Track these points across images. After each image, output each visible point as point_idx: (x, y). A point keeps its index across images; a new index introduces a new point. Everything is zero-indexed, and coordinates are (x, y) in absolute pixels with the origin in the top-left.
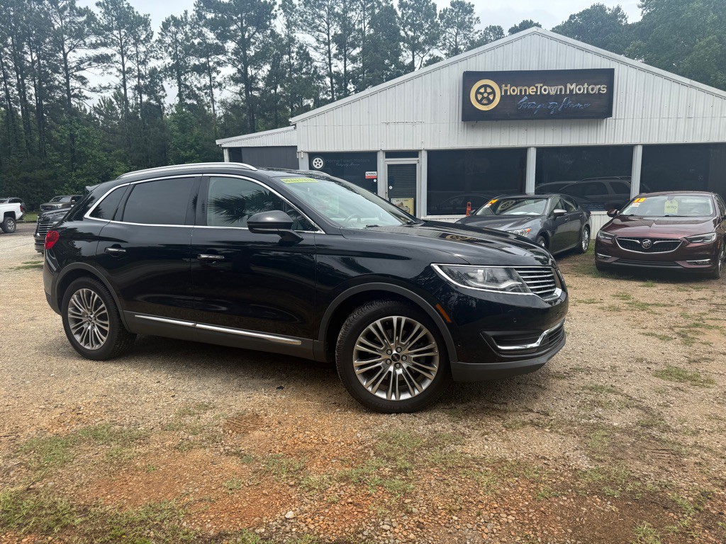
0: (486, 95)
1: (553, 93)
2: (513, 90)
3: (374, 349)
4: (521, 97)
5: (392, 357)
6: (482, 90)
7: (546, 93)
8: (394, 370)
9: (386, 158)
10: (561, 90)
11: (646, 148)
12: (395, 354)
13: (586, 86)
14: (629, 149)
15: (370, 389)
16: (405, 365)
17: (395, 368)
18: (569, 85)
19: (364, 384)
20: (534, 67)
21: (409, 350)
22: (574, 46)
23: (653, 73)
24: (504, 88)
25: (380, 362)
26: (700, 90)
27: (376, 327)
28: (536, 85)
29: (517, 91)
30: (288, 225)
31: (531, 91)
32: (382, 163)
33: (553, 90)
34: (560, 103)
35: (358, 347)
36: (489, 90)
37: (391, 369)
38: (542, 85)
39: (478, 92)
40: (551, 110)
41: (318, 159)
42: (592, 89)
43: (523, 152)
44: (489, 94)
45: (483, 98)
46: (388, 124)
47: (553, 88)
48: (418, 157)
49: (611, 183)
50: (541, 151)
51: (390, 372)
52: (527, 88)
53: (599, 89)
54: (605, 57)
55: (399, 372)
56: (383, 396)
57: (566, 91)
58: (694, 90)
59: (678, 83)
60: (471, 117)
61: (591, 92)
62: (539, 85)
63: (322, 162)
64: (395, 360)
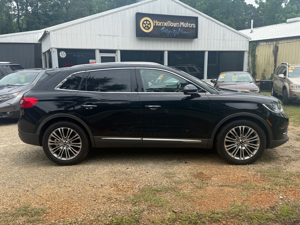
0: (147, 25)
1: (175, 26)
2: (159, 24)
3: (232, 140)
4: (161, 27)
5: (240, 143)
6: (145, 22)
7: (172, 26)
8: (241, 148)
9: (100, 53)
10: (178, 25)
11: (210, 52)
12: (241, 141)
13: (187, 23)
14: (203, 52)
15: (232, 156)
16: (246, 145)
17: (242, 147)
18: (181, 23)
19: (230, 154)
20: (166, 13)
21: (247, 139)
22: (182, 5)
23: (211, 20)
24: (155, 22)
25: (235, 145)
26: (227, 28)
27: (233, 131)
28: (168, 22)
29: (160, 24)
30: (195, 91)
31: (166, 24)
32: (98, 55)
33: (175, 25)
34: (178, 31)
35: (226, 140)
36: (148, 23)
37: (240, 147)
38: (170, 22)
39: (143, 23)
40: (174, 34)
41: (63, 52)
42: (190, 25)
43: (162, 52)
44: (148, 24)
45: (146, 26)
46: (100, 35)
47: (175, 24)
48: (115, 53)
49: (187, 67)
50: (170, 53)
51: (240, 149)
52: (164, 23)
53: (193, 26)
54: (194, 11)
55: (244, 148)
56: (238, 159)
57: (180, 26)
58: (225, 29)
59: (220, 25)
60: (140, 35)
61: (190, 27)
62: (169, 22)
63: (65, 54)
64: (241, 144)
